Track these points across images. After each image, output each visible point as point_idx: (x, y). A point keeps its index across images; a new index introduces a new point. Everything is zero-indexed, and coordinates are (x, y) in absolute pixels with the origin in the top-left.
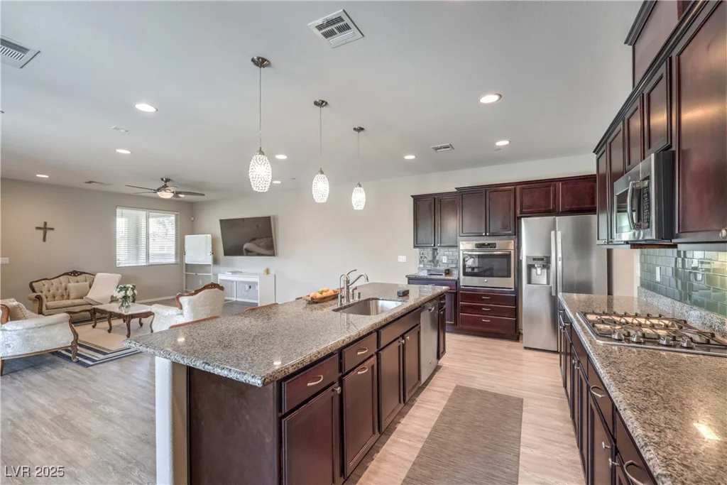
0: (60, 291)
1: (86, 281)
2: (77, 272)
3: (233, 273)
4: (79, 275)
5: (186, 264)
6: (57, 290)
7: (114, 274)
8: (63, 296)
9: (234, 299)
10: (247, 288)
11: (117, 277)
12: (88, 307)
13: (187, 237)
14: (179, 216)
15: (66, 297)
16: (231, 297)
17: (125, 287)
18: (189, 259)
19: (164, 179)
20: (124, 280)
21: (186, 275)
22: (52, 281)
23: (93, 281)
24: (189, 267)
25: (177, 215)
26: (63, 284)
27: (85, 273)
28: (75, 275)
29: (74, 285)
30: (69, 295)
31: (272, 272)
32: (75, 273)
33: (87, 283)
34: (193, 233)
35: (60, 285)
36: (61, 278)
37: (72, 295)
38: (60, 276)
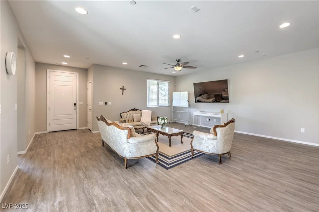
0: (130, 118)
1: (139, 114)
2: (135, 109)
3: (201, 111)
4: (136, 111)
5: (173, 107)
6: (129, 117)
7: (149, 111)
8: (131, 120)
9: (200, 126)
10: (208, 120)
11: (150, 112)
12: (142, 127)
13: (174, 94)
14: (170, 83)
15: (132, 121)
16: (198, 124)
17: (163, 118)
18: (175, 104)
19: (178, 60)
20: (153, 113)
21: (173, 112)
22: (127, 113)
23: (142, 114)
24: (175, 108)
25: (169, 83)
26: (131, 115)
27: (138, 110)
28: (134, 111)
29: (135, 115)
30: (134, 120)
31: (225, 112)
32: (135, 110)
33: (140, 115)
34: (175, 92)
35: (130, 115)
36: (130, 112)
37: (135, 120)
38: (130, 111)
